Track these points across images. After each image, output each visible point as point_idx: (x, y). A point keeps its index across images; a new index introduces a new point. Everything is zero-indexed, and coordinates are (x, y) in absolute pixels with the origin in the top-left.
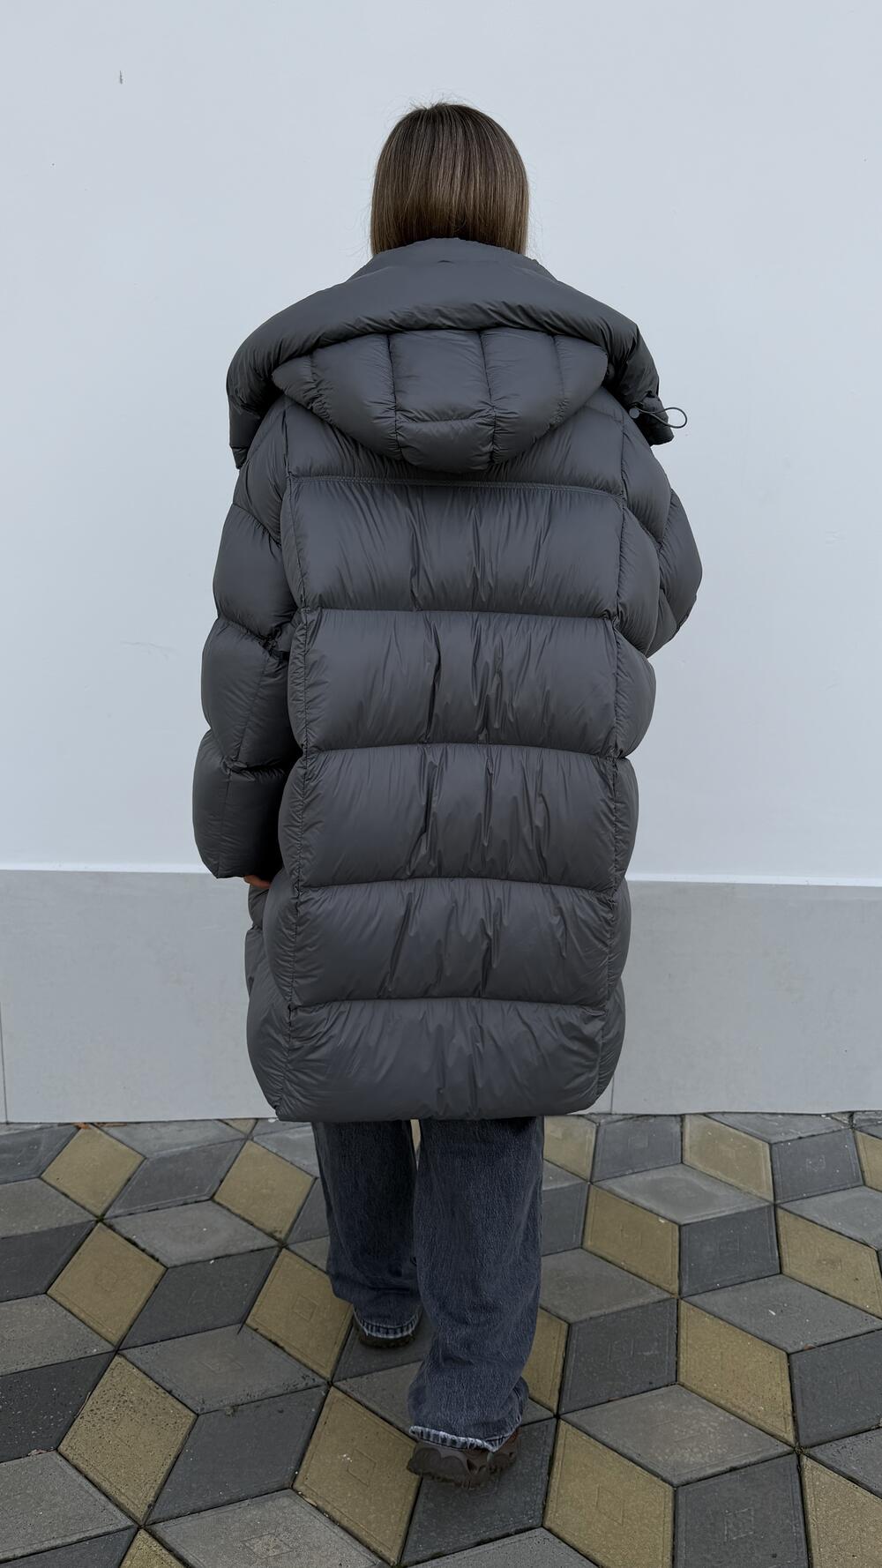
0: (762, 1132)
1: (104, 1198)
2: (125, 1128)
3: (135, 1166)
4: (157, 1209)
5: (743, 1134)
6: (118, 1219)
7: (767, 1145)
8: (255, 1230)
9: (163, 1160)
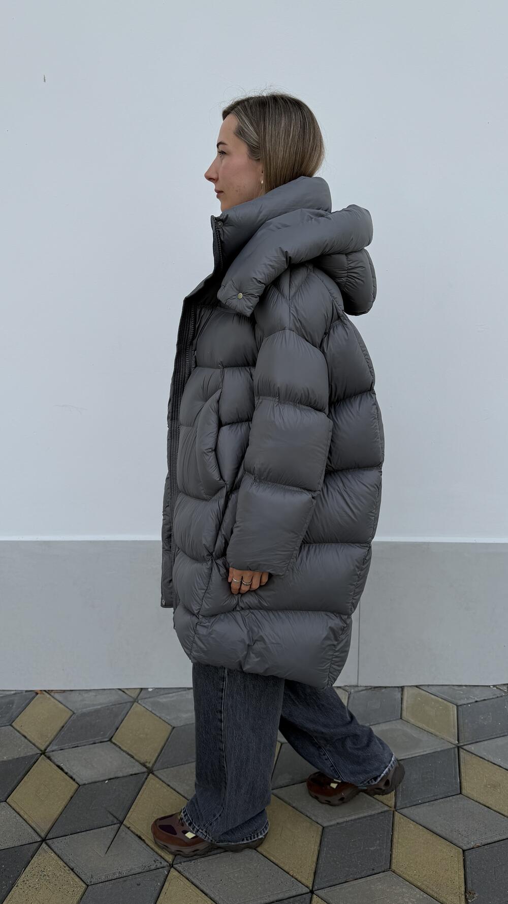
0: (452, 698)
1: (47, 739)
2: (64, 694)
3: (67, 718)
4: (78, 747)
5: (440, 700)
6: (54, 753)
7: (455, 706)
8: (134, 761)
9: (84, 715)
